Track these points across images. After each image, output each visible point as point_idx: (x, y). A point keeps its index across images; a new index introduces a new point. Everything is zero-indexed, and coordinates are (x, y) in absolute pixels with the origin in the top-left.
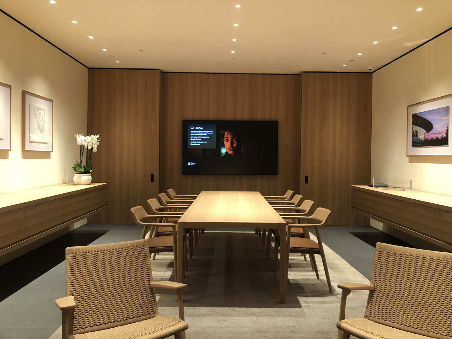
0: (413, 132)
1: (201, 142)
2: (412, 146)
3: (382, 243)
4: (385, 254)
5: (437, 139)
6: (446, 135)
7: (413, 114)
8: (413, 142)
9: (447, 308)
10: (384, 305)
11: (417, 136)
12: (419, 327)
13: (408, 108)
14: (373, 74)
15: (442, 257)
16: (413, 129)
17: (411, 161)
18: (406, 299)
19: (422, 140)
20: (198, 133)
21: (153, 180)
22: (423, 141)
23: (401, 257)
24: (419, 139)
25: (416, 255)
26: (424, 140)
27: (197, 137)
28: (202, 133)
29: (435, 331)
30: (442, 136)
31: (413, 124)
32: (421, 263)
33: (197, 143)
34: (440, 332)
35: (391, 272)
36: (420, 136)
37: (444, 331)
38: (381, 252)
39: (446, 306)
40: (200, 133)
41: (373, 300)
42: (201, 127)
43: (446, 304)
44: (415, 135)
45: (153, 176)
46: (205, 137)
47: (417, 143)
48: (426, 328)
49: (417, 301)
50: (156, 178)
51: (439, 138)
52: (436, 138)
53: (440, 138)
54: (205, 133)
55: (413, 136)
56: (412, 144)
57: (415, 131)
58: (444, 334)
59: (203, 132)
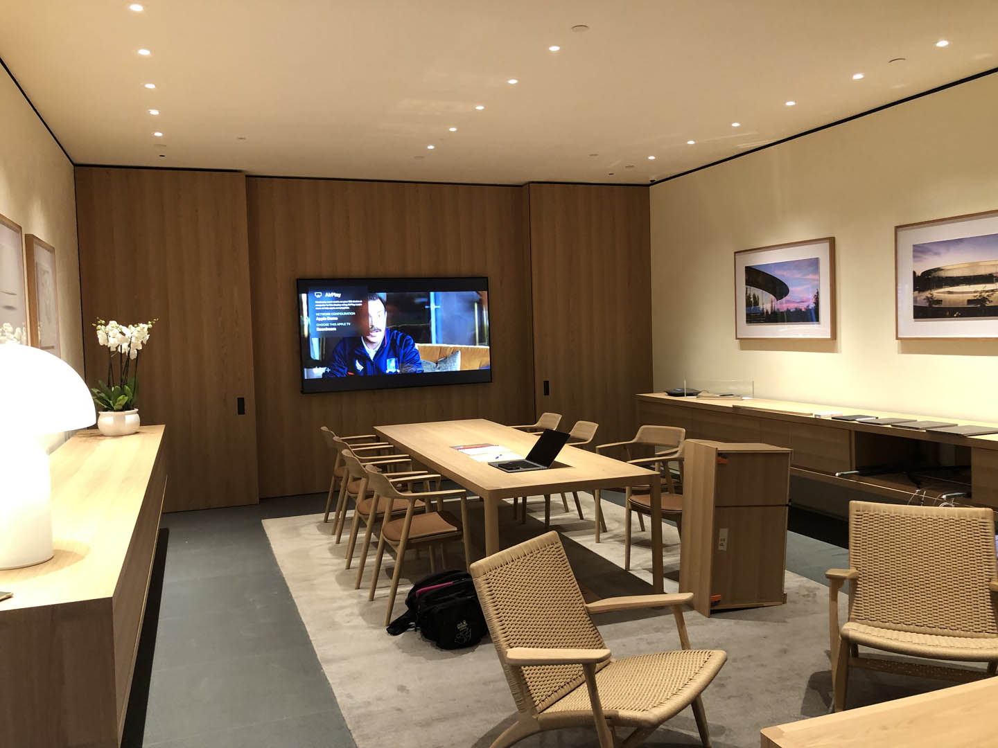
0: (748, 298)
1: (339, 324)
2: (747, 321)
3: (858, 502)
4: (866, 518)
5: (798, 311)
6: (814, 305)
7: (746, 267)
8: (748, 315)
9: (976, 591)
10: (877, 599)
11: (758, 305)
12: (937, 624)
13: (735, 255)
14: (650, 187)
15: (957, 515)
16: (748, 292)
17: (743, 348)
18: (911, 586)
19: (767, 312)
20: (332, 305)
21: (241, 410)
22: (770, 313)
23: (893, 522)
24: (761, 309)
25: (916, 515)
26: (772, 313)
27: (329, 314)
28: (340, 305)
29: (964, 627)
30: (808, 306)
31: (746, 284)
32: (925, 527)
33: (330, 327)
34: (971, 628)
35: (881, 546)
36: (763, 304)
37: (977, 626)
38: (860, 517)
39: (974, 589)
40: (335, 305)
41: (859, 592)
42: (336, 292)
43: (974, 585)
44: (752, 303)
45: (241, 402)
46: (345, 314)
47: (755, 316)
48: (950, 625)
49: (928, 585)
50: (250, 406)
51: (801, 310)
52: (796, 309)
53: (803, 310)
54: (346, 305)
55: (748, 304)
56: (747, 318)
57: (752, 296)
58: (977, 630)
59: (341, 302)
